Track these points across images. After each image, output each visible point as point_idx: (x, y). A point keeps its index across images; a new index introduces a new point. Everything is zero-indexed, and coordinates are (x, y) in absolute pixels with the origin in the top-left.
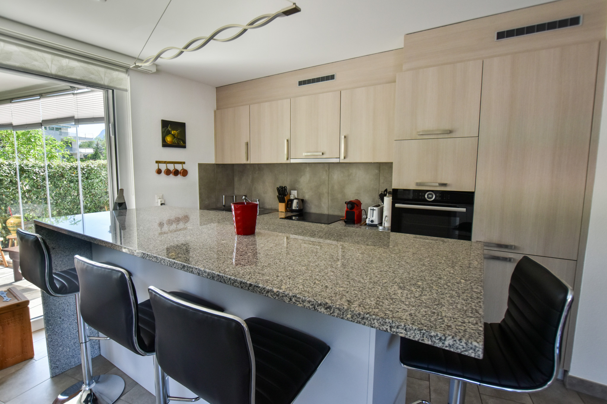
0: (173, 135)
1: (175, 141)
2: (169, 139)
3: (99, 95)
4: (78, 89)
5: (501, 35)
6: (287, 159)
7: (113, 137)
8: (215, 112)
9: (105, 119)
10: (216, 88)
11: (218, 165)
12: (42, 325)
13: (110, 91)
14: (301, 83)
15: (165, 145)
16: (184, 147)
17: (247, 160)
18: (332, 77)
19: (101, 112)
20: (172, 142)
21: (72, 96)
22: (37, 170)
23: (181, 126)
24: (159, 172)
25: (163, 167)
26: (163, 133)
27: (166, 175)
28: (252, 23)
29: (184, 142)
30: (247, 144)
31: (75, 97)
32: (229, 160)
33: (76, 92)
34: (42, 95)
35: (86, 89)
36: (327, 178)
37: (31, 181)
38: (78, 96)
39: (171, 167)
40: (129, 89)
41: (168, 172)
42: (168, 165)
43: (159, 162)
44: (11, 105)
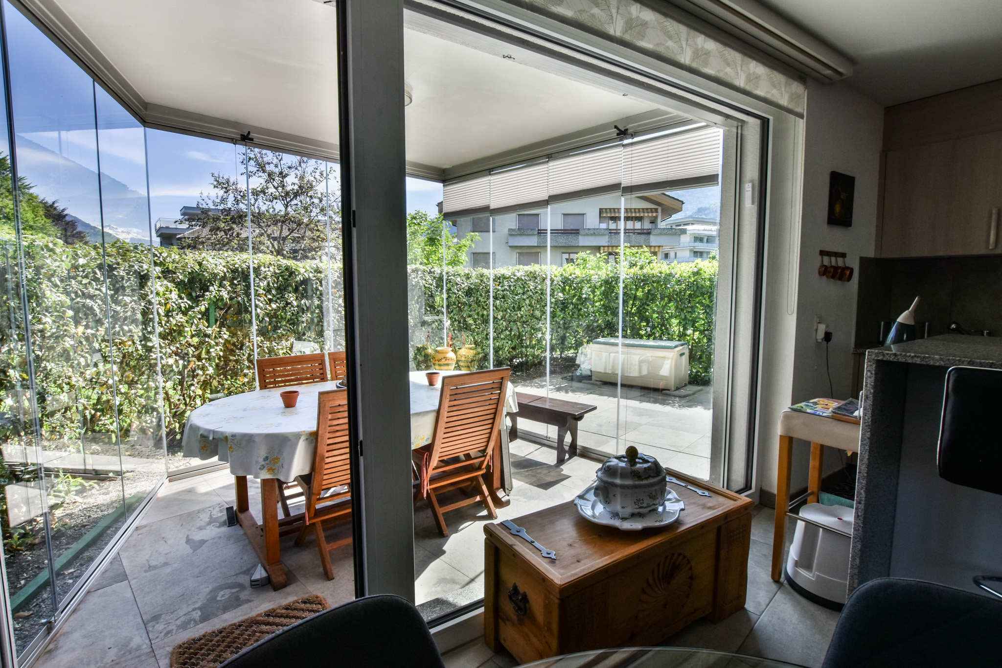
0: (842, 201)
1: (843, 212)
2: (838, 208)
8: (882, 156)
10: (886, 108)
16: (850, 224)
20: (840, 213)
26: (831, 196)
29: (851, 215)
40: (805, 114)
42: (832, 259)
43: (822, 253)
44: (489, 178)
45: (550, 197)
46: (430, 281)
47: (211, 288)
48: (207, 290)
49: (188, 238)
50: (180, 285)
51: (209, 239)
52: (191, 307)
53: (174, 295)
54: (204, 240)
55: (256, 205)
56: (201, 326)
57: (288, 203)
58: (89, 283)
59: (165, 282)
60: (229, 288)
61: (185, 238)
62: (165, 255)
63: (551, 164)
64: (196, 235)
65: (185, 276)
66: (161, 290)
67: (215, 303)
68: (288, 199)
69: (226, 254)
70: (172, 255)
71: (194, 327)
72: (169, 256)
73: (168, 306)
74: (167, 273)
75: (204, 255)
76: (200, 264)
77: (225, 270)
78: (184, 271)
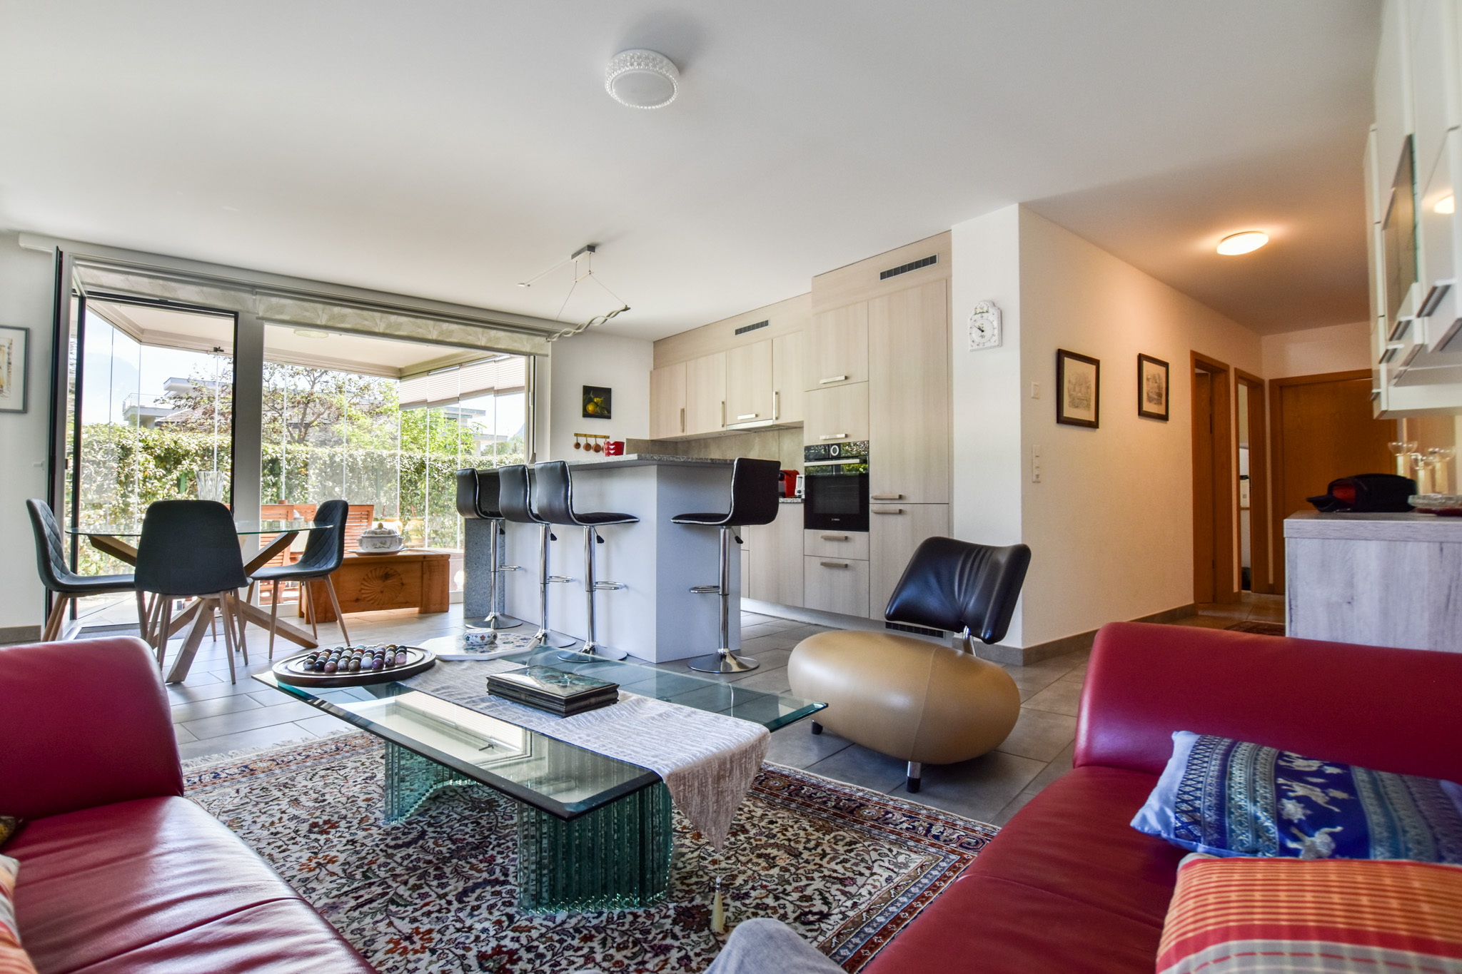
0: (596, 404)
1: (598, 410)
2: (590, 408)
3: (521, 361)
4: (497, 356)
5: (884, 275)
6: (723, 426)
7: (531, 407)
8: (651, 373)
9: (526, 388)
10: (655, 343)
11: (653, 441)
12: (462, 599)
13: (532, 357)
14: (738, 332)
15: (586, 414)
16: (609, 417)
17: (683, 431)
18: (765, 323)
19: (521, 380)
20: (593, 411)
21: (493, 363)
22: (440, 465)
23: (606, 393)
24: (578, 446)
25: (583, 441)
26: (584, 400)
27: (584, 451)
28: (609, 316)
29: (609, 412)
30: (683, 411)
31: (497, 364)
32: (663, 435)
33: (497, 359)
34: (461, 365)
35: (507, 356)
36: (777, 450)
37: (433, 480)
38: (500, 363)
39: (592, 442)
40: (550, 354)
41: (588, 447)
42: (589, 439)
43: (576, 435)
44: (428, 378)
45: (461, 395)
46: (408, 466)
47: (184, 462)
48: (180, 463)
49: (172, 423)
50: (158, 458)
51: (201, 424)
52: (165, 476)
53: (152, 465)
54: (194, 425)
55: (271, 382)
56: (172, 492)
57: (315, 379)
58: (89, 452)
59: (145, 455)
60: (200, 463)
61: (167, 422)
62: (146, 434)
63: (462, 370)
64: (184, 419)
65: (162, 451)
66: (142, 460)
67: (186, 475)
68: (316, 374)
69: (200, 435)
70: (152, 435)
71: (166, 491)
72: (151, 435)
73: (146, 473)
74: (147, 448)
75: (180, 435)
76: (175, 442)
77: (197, 448)
78: (161, 447)
